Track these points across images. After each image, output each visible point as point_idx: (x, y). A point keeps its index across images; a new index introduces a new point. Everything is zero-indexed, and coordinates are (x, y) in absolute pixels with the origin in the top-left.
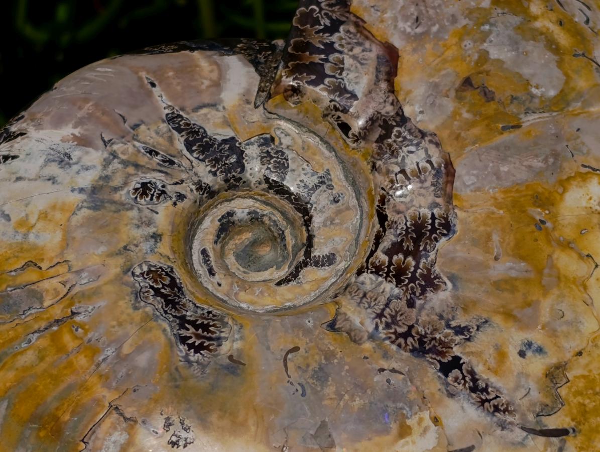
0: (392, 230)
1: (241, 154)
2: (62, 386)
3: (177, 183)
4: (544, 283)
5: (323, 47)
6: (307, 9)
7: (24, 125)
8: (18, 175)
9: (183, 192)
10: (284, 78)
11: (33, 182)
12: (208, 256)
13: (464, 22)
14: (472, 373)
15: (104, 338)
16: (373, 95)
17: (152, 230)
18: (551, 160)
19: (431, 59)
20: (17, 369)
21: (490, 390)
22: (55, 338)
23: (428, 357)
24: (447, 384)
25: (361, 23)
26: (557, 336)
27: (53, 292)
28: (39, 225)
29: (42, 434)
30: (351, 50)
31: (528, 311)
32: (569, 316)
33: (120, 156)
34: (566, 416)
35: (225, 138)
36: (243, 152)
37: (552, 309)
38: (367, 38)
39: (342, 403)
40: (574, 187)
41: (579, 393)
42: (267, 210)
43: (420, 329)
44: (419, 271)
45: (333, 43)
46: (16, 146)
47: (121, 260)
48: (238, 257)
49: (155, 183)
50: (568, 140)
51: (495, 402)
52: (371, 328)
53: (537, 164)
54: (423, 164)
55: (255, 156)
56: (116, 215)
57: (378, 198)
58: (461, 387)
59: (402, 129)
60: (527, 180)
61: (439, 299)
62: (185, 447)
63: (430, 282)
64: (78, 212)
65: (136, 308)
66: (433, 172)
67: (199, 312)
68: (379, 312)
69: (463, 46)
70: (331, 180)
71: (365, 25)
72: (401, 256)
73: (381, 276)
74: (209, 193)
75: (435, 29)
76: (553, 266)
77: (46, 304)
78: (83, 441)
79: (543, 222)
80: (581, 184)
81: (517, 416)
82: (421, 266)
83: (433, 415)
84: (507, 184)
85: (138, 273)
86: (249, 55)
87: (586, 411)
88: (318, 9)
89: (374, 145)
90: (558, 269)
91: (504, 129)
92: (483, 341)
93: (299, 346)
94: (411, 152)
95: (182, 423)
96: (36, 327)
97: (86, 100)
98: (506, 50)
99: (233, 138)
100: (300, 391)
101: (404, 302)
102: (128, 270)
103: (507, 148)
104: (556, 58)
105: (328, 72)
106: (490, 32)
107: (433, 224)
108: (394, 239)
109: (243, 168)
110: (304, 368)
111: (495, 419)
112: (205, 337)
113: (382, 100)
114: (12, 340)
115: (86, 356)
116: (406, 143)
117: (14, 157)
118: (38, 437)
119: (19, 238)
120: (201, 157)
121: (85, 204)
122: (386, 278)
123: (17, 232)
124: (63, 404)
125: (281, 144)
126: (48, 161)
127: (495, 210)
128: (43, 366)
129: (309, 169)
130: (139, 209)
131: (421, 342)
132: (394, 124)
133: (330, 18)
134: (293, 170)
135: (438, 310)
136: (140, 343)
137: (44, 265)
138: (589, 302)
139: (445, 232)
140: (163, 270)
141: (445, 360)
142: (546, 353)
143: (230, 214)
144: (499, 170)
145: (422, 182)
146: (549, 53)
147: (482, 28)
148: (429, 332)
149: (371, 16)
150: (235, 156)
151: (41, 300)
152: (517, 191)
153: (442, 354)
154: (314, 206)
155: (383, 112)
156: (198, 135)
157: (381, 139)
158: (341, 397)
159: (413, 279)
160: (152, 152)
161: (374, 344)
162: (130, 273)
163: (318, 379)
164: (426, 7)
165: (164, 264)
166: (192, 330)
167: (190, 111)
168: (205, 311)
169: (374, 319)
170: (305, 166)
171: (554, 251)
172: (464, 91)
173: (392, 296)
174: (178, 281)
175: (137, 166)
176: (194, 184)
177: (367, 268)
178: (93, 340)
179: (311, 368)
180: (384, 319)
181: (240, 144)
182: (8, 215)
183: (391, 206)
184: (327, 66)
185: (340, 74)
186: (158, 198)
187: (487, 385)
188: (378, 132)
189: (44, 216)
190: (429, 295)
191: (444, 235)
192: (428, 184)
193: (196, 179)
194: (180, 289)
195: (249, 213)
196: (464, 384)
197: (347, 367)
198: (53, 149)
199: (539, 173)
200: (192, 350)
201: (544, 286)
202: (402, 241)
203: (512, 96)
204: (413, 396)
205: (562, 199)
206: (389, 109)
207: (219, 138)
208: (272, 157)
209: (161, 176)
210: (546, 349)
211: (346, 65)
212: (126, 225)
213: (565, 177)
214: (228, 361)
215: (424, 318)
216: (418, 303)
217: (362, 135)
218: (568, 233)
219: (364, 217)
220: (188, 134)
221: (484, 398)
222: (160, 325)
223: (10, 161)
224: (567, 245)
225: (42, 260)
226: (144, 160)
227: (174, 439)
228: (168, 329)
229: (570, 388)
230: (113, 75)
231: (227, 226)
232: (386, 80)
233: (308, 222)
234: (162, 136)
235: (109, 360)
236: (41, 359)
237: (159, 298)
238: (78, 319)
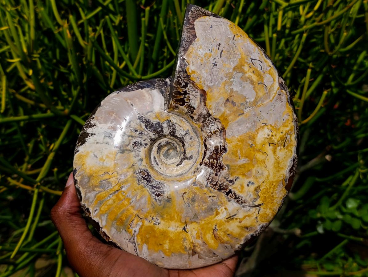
0: (209, 151)
1: (162, 127)
2: (122, 210)
3: (144, 140)
4: (253, 163)
5: (183, 93)
6: (177, 79)
7: (95, 121)
8: (97, 142)
9: (147, 143)
10: (172, 104)
11: (102, 144)
12: (156, 159)
13: (225, 79)
14: (235, 194)
15: (131, 195)
16: (200, 107)
17: (139, 158)
18: (253, 123)
19: (216, 94)
20: (108, 205)
21: (240, 197)
22: (117, 196)
23: (222, 191)
24: (228, 198)
25: (194, 83)
26: (257, 178)
27: (114, 182)
28: (106, 160)
29: (118, 223)
30: (192, 93)
31: (249, 173)
32: (260, 172)
33: (127, 133)
34: (260, 200)
35: (157, 122)
36: (162, 126)
37: (255, 171)
38: (196, 88)
39: (200, 208)
40: (260, 131)
41: (264, 193)
42: (171, 141)
43: (219, 182)
44: (218, 164)
45: (186, 91)
46: (94, 130)
47: (132, 169)
48: (164, 155)
49: (138, 141)
50: (258, 116)
51: (241, 201)
52: (206, 184)
53: (249, 126)
54: (216, 129)
55: (166, 127)
56: (128, 154)
57: (204, 139)
58: (232, 198)
59: (209, 118)
60: (247, 131)
61: (224, 172)
62: (158, 225)
63: (221, 167)
64: (117, 155)
65: (139, 184)
66: (220, 131)
67: (157, 183)
68: (207, 178)
69: (225, 88)
70: (189, 132)
71: (195, 84)
72: (212, 160)
73: (207, 166)
74: (154, 141)
75: (217, 83)
76: (255, 158)
77: (113, 186)
78: (130, 225)
79: (252, 145)
80: (262, 130)
81: (248, 203)
82: (218, 163)
83: (225, 207)
84: (241, 134)
85: (138, 173)
86: (160, 88)
87: (266, 198)
88: (180, 79)
89: (201, 123)
90: (257, 159)
91: (239, 115)
92: (237, 183)
93: (186, 191)
94: (213, 126)
95: (157, 219)
96: (111, 193)
97: (113, 112)
98: (238, 87)
99: (159, 122)
100: (188, 206)
101: (214, 175)
102: (135, 172)
103: (241, 122)
104: (253, 86)
105: (186, 101)
106: (233, 81)
107: (221, 149)
108: (210, 154)
109: (163, 131)
110: (188, 198)
111: (242, 205)
112: (159, 191)
113: (202, 109)
114: (105, 197)
115: (127, 201)
116: (211, 123)
117: (94, 134)
118: (117, 224)
119: (101, 164)
120: (150, 130)
121: (119, 152)
122: (208, 167)
123: (100, 162)
124: (122, 215)
125: (173, 122)
126: (105, 137)
127: (238, 143)
128: (115, 204)
129: (182, 129)
130: (135, 151)
131: (220, 187)
132: (207, 116)
133: (185, 82)
134: (178, 130)
135: (224, 176)
136: (142, 195)
137: (110, 173)
138: (266, 167)
139: (224, 151)
140: (145, 171)
141: (227, 191)
142: (254, 184)
143: (160, 144)
144: (238, 129)
145: (216, 135)
146: (251, 85)
147: (231, 80)
148: (222, 183)
149: (197, 80)
150: (160, 128)
151: (111, 184)
152: (244, 136)
153: (226, 189)
154: (185, 141)
155: (203, 113)
156: (148, 123)
157: (203, 122)
158: (199, 206)
159: (216, 167)
160: (136, 131)
161: (207, 189)
162: (135, 173)
163: (193, 201)
164: (213, 75)
165: (144, 168)
166: (156, 189)
167: (145, 115)
168: (158, 182)
169: (206, 180)
170: (181, 128)
171: (255, 154)
172: (227, 103)
173: (211, 173)
174: (149, 173)
175: (132, 136)
176: (150, 139)
177: (203, 163)
178: (128, 196)
179: (190, 198)
180: (209, 180)
181: (161, 124)
182: (96, 156)
183: (208, 142)
184: (185, 99)
185: (189, 101)
186: (140, 146)
187: (239, 196)
188: (202, 119)
189: (107, 157)
190: (221, 171)
191: (224, 152)
192: (218, 135)
193: (150, 138)
194: (150, 176)
195: (166, 142)
196: (233, 197)
197: (200, 197)
198: (106, 132)
199: (250, 129)
200: (157, 196)
201: (253, 165)
202: (212, 155)
203: (241, 103)
204: (219, 203)
205: (257, 136)
206: (205, 112)
207: (155, 123)
208: (171, 127)
209: (140, 139)
210: (254, 183)
211: (191, 98)
212: (132, 157)
213: (257, 129)
214: (167, 198)
215: (220, 179)
216: (218, 174)
217: (198, 120)
218: (259, 147)
219: (200, 143)
220: (145, 123)
221: (238, 200)
222: (146, 189)
223: (93, 135)
224: (259, 151)
225: (109, 171)
226: (134, 134)
227: (155, 223)
228: (149, 190)
229: (261, 193)
230: (119, 102)
231: (160, 148)
232: (203, 102)
233: (184, 146)
234: (138, 125)
235: (133, 202)
236: (114, 202)
237: (145, 180)
238: (123, 189)
